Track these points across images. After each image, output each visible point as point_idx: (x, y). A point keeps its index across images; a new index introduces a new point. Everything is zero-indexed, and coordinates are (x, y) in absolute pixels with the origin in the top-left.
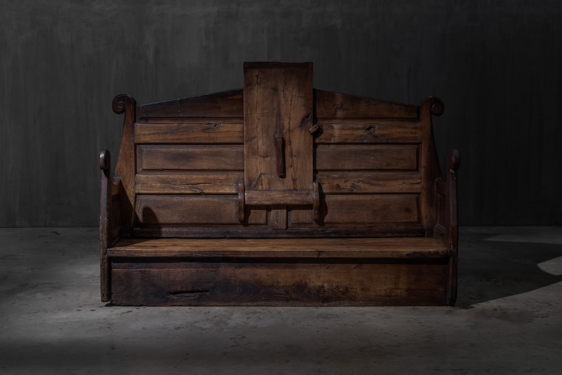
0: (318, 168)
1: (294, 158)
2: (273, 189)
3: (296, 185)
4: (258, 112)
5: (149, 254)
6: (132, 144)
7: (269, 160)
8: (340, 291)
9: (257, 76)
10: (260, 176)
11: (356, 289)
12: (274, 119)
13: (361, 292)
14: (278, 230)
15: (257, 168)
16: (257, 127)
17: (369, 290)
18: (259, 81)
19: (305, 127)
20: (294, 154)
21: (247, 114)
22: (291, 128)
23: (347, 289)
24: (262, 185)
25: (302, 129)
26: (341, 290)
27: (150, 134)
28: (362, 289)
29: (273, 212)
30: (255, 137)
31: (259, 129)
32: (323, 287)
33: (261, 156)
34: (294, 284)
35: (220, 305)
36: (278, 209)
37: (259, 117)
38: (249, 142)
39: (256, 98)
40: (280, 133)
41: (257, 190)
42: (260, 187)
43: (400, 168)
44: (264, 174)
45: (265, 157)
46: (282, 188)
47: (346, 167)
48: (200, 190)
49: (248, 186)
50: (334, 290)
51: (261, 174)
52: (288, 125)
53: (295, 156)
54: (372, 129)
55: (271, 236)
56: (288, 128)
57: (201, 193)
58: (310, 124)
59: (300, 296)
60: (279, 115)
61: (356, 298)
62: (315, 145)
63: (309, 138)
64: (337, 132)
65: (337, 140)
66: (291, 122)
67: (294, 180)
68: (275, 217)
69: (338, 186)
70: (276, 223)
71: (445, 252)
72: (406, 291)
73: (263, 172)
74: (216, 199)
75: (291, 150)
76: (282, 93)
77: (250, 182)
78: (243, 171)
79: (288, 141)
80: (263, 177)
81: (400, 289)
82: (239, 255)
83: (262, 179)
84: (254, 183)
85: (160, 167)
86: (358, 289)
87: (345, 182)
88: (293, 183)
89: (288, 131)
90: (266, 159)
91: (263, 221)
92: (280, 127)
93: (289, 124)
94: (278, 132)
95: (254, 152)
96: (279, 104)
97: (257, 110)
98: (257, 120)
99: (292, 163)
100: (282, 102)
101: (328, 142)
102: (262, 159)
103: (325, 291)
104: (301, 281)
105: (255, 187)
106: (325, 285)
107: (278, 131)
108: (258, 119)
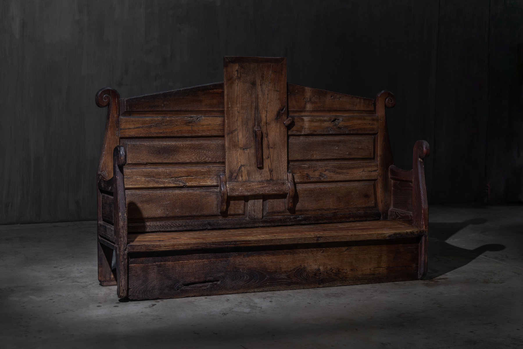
0: (290, 159)
1: (271, 149)
2: (252, 180)
3: (272, 175)
4: (238, 105)
5: (167, 247)
6: (117, 138)
7: (248, 152)
8: (333, 273)
9: (237, 71)
10: (240, 168)
11: (346, 270)
12: (253, 112)
13: (351, 273)
14: (255, 219)
15: (237, 161)
16: (237, 120)
17: (356, 270)
18: (239, 75)
19: (280, 120)
20: (271, 145)
21: (228, 108)
22: (268, 121)
23: (339, 271)
24: (242, 176)
25: (277, 122)
26: (334, 271)
27: (134, 128)
28: (351, 270)
29: (250, 202)
30: (236, 130)
31: (239, 123)
32: (319, 270)
33: (241, 148)
34: (295, 269)
35: (230, 293)
36: (255, 199)
37: (239, 111)
38: (230, 135)
39: (236, 92)
40: (258, 126)
41: (237, 182)
42: (241, 178)
43: (360, 157)
44: (243, 166)
45: (244, 149)
46: (260, 179)
47: (315, 157)
48: (183, 183)
49: (229, 177)
50: (328, 272)
51: (241, 166)
52: (265, 118)
53: (272, 148)
54: (337, 121)
55: (248, 226)
56: (265, 120)
57: (184, 186)
58: (284, 117)
59: (300, 279)
60: (257, 108)
61: (346, 278)
62: (288, 136)
63: (284, 129)
64: (307, 125)
65: (307, 132)
66: (268, 115)
67: (271, 171)
68: (253, 207)
69: (308, 176)
70: (253, 213)
71: (419, 232)
72: (387, 269)
73: (242, 164)
74: (198, 192)
75: (268, 142)
76: (260, 87)
77: (231, 173)
78: (224, 163)
79: (266, 133)
80: (243, 168)
81: (382, 267)
83: (242, 171)
84: (235, 174)
85: (145, 161)
86: (348, 270)
87: (314, 171)
88: (270, 173)
89: (265, 124)
90: (246, 151)
91: (241, 212)
92: (258, 121)
93: (266, 117)
94: (256, 125)
95: (235, 145)
96: (257, 98)
97: (237, 104)
98: (237, 113)
99: (269, 154)
100: (260, 96)
101: (299, 133)
102: (242, 151)
103: (320, 274)
104: (301, 265)
105: (236, 178)
106: (321, 268)
107: (256, 123)
108: (238, 112)
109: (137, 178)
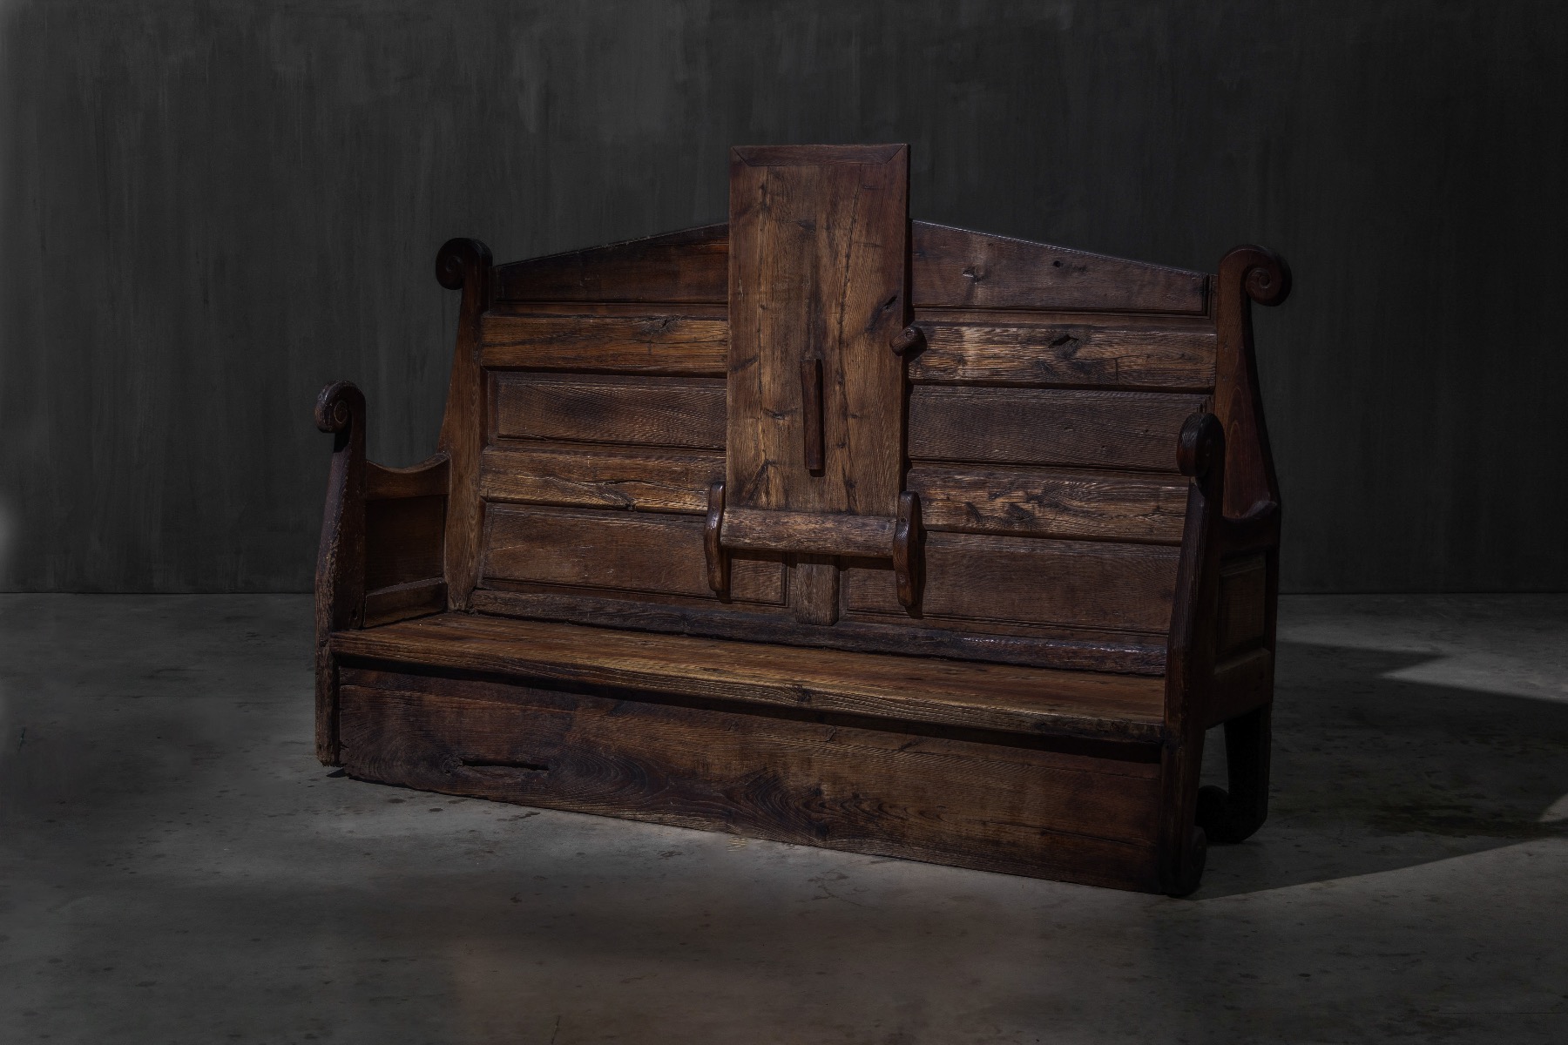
0: (911, 452)
1: (851, 421)
2: (795, 506)
3: (854, 498)
4: (763, 288)
5: (412, 654)
6: (474, 367)
7: (786, 423)
8: (863, 811)
9: (762, 187)
10: (763, 467)
11: (905, 809)
12: (804, 310)
13: (918, 821)
14: (810, 622)
15: (756, 447)
16: (759, 331)
17: (938, 817)
18: (768, 201)
19: (882, 332)
20: (852, 408)
21: (735, 294)
22: (844, 336)
23: (880, 808)
24: (768, 494)
25: (873, 339)
26: (865, 806)
27: (514, 344)
28: (922, 813)
29: (802, 570)
30: (754, 359)
31: (764, 337)
32: (818, 792)
33: (767, 412)
34: (747, 776)
36: (811, 562)
37: (764, 303)
38: (740, 373)
39: (758, 251)
40: (815, 349)
41: (755, 507)
42: (764, 499)
43: (1150, 464)
44: (773, 463)
45: (776, 415)
46: (817, 506)
47: (996, 453)
48: (625, 497)
49: (733, 494)
50: (846, 805)
51: (767, 463)
52: (838, 326)
53: (854, 416)
54: (1071, 342)
55: (791, 639)
56: (837, 333)
57: (628, 506)
58: (895, 325)
59: (762, 810)
60: (815, 296)
61: (904, 835)
62: (908, 386)
63: (893, 364)
64: (971, 351)
65: (968, 372)
66: (846, 317)
67: (849, 484)
68: (805, 587)
69: (972, 511)
70: (806, 602)
71: (1146, 728)
72: (1043, 834)
73: (771, 458)
74: (659, 527)
75: (845, 399)
76: (824, 234)
77: (740, 482)
78: (722, 450)
79: (837, 372)
80: (771, 470)
81: (1027, 826)
82: (609, 678)
83: (768, 477)
84: (750, 486)
85: (536, 432)
86: (910, 810)
87: (993, 497)
88: (848, 492)
89: (838, 343)
90: (781, 422)
91: (772, 595)
92: (818, 331)
93: (840, 323)
94: (812, 346)
95: (750, 402)
96: (816, 267)
97: (759, 284)
98: (760, 310)
99: (845, 435)
100: (825, 261)
101: (946, 377)
102: (770, 419)
103: (822, 805)
104: (765, 769)
105: (751, 498)
106: (824, 787)
107: (812, 341)
108: (762, 307)
109: (518, 474)
